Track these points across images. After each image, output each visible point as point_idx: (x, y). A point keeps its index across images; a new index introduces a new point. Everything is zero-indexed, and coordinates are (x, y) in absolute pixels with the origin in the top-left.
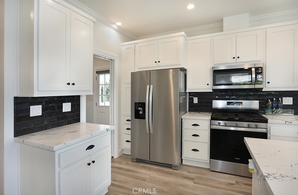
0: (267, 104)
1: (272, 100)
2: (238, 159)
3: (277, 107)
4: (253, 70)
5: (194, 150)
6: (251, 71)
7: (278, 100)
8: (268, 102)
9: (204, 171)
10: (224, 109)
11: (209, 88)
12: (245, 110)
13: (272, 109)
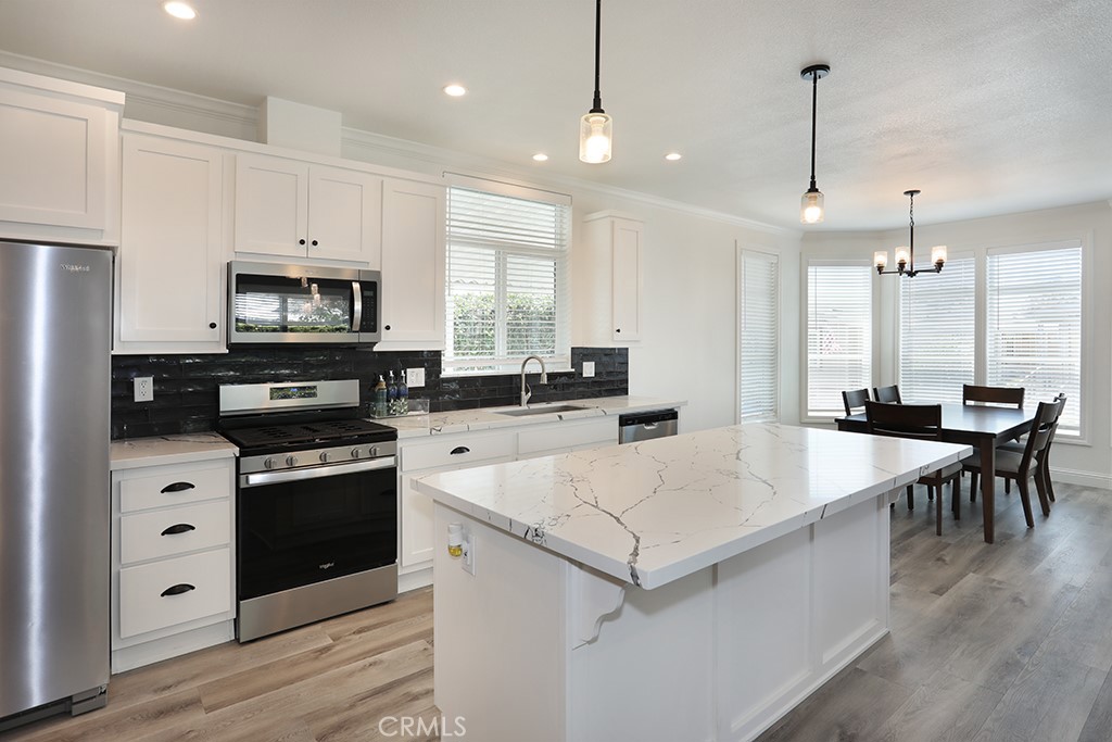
0: (377, 388)
1: (386, 377)
2: (329, 565)
3: (398, 396)
4: (356, 286)
5: (171, 592)
6: (349, 291)
7: (397, 374)
8: (377, 382)
9: (219, 658)
10: (260, 414)
11: (218, 340)
12: (322, 410)
13: (388, 401)
